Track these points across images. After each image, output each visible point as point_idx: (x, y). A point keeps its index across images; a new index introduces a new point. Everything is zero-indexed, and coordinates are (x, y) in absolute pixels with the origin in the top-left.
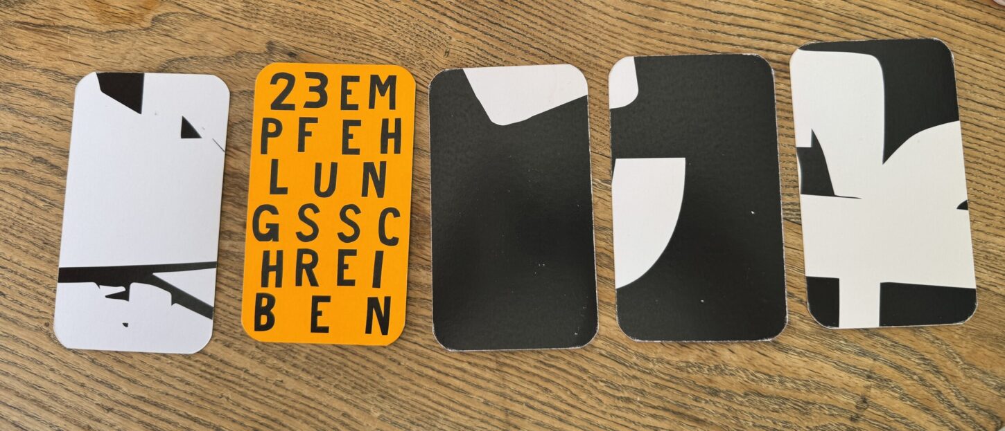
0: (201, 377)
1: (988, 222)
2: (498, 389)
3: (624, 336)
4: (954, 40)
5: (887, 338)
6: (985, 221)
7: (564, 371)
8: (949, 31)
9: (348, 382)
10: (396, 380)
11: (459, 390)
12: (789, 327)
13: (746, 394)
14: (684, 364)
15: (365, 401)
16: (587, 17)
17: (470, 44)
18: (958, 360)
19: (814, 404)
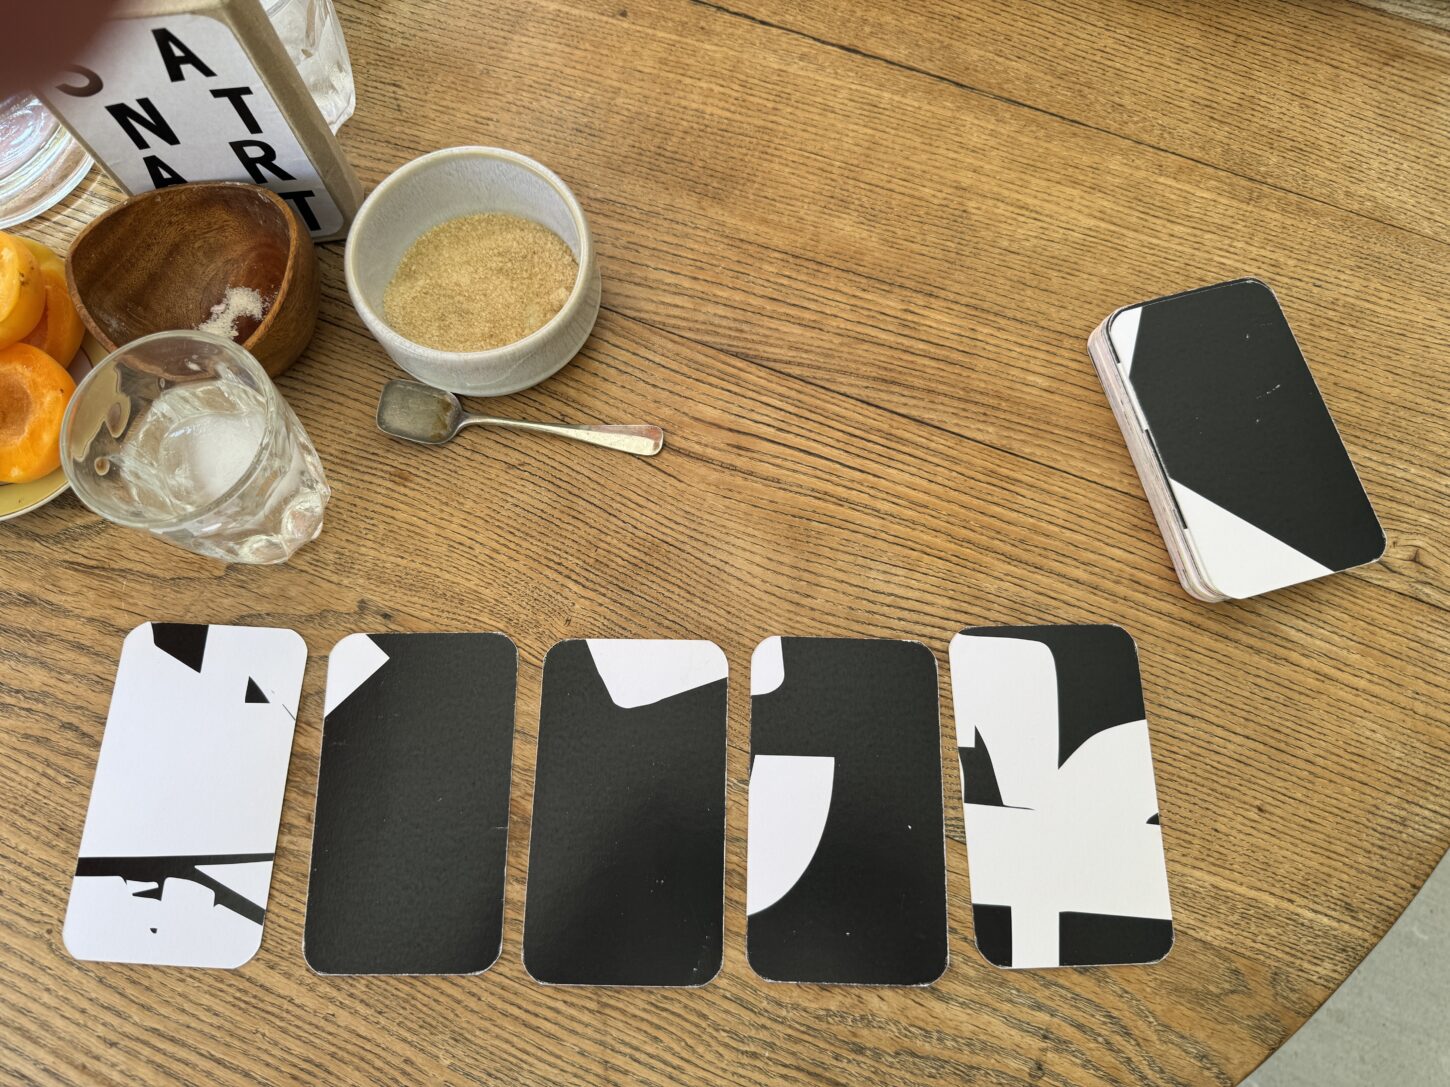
0: (234, 1006)
1: (1185, 851)
2: (598, 1036)
3: (754, 974)
4: (1145, 637)
5: (1067, 989)
6: (1182, 850)
7: (679, 1016)
8: (1139, 626)
9: (414, 1018)
10: (475, 1019)
11: (550, 1036)
12: (951, 971)
13: (897, 1054)
14: (824, 1013)
15: (433, 1044)
16: (732, 589)
17: (595, 612)
18: (1151, 1020)
19: (978, 1069)
